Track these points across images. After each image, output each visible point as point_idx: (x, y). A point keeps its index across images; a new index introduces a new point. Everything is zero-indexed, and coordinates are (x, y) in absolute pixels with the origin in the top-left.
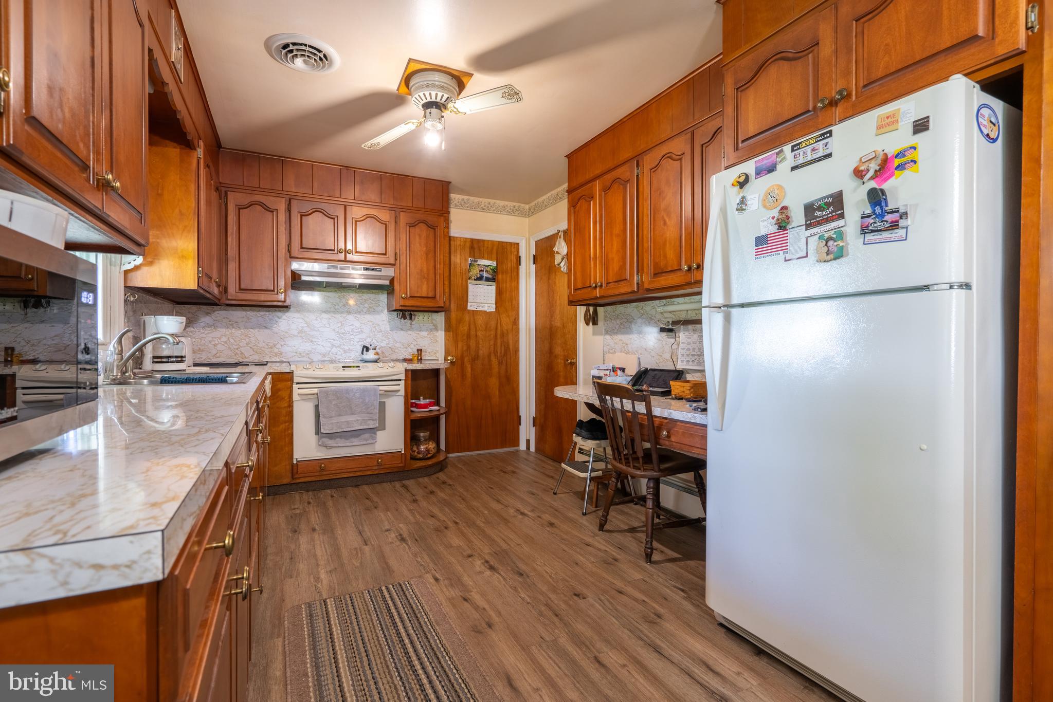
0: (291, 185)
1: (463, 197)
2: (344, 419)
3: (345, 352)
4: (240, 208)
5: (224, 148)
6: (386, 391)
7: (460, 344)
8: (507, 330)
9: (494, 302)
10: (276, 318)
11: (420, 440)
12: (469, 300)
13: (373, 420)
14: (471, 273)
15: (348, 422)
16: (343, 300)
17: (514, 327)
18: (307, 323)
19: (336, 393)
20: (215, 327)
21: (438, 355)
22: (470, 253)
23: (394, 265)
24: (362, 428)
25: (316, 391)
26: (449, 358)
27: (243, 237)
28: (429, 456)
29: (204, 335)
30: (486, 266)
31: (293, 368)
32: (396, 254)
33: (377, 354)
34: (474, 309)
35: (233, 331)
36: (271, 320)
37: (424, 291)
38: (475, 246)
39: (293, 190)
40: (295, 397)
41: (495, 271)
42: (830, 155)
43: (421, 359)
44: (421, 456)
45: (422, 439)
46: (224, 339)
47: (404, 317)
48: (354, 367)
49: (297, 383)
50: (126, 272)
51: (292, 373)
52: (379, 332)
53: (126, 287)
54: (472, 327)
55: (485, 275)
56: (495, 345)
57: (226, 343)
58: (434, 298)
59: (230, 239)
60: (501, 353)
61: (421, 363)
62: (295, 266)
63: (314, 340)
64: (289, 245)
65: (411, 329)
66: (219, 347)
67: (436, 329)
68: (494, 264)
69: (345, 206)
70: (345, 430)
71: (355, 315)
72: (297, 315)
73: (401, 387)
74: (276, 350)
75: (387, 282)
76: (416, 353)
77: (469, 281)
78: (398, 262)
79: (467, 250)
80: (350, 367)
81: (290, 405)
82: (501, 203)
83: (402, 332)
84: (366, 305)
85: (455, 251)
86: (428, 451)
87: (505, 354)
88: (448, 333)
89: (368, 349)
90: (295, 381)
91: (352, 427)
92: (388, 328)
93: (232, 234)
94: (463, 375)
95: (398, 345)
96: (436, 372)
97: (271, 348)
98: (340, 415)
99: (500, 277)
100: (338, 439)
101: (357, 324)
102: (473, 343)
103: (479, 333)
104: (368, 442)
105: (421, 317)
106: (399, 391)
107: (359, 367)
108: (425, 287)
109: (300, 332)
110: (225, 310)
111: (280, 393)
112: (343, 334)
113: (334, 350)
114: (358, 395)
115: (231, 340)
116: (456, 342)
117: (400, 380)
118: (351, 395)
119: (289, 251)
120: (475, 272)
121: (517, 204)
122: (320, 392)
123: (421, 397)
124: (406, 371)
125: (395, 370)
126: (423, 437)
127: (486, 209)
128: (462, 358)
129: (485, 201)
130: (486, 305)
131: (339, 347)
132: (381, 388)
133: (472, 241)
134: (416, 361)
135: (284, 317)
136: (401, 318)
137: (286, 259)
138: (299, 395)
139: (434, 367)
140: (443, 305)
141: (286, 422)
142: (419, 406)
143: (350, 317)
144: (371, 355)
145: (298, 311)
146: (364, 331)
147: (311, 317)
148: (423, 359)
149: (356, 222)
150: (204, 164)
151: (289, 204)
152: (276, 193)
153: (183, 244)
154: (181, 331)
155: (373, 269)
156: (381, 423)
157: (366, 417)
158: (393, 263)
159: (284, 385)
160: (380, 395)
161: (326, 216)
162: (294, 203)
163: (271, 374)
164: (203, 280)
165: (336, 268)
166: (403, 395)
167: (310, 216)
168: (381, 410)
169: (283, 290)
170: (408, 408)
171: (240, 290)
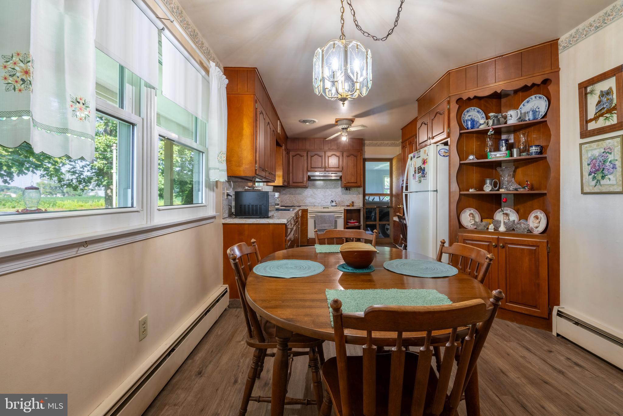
0: (308, 147)
1: (370, 142)
2: (323, 225)
3: (326, 202)
4: (293, 156)
5: (289, 138)
6: (337, 216)
13: (333, 226)
15: (324, 226)
18: (313, 192)
19: (321, 216)
20: (286, 194)
21: (360, 204)
24: (329, 228)
25: (315, 215)
27: (294, 165)
29: (283, 197)
31: (308, 208)
32: (342, 167)
33: (336, 203)
35: (291, 195)
36: (302, 191)
37: (353, 180)
40: (309, 217)
42: (420, 157)
43: (353, 205)
46: (288, 198)
47: (347, 189)
49: (309, 213)
51: (307, 209)
52: (338, 195)
58: (356, 182)
59: (290, 167)
61: (353, 207)
62: (309, 174)
63: (316, 198)
64: (307, 167)
65: (350, 194)
66: (287, 201)
67: (359, 194)
69: (325, 152)
70: (324, 229)
71: (330, 189)
72: (310, 190)
73: (343, 215)
74: (304, 202)
75: (339, 178)
76: (352, 203)
78: (343, 170)
80: (326, 208)
81: (307, 220)
82: (386, 142)
83: (346, 195)
84: (333, 185)
89: (333, 202)
90: (308, 212)
91: (326, 228)
92: (341, 194)
93: (291, 165)
95: (344, 200)
96: (359, 210)
97: (302, 201)
98: (322, 224)
101: (330, 193)
105: (353, 190)
106: (342, 216)
107: (328, 208)
108: (353, 179)
109: (311, 195)
110: (289, 189)
111: (304, 216)
112: (324, 196)
113: (322, 202)
114: (327, 217)
115: (291, 199)
117: (342, 213)
118: (325, 217)
119: (307, 169)
121: (393, 142)
123: (352, 220)
124: (344, 209)
125: (340, 209)
127: (381, 145)
129: (379, 142)
131: (324, 201)
132: (335, 215)
134: (351, 206)
135: (306, 190)
137: (306, 172)
138: (310, 216)
139: (358, 208)
140: (360, 185)
141: (305, 225)
142: (351, 223)
143: (328, 190)
144: (334, 204)
145: (311, 188)
146: (332, 195)
147: (315, 190)
148: (354, 205)
149: (329, 157)
150: (284, 150)
151: (307, 154)
152: (303, 150)
153: (279, 173)
154: (278, 197)
155: (334, 173)
156: (335, 228)
157: (330, 225)
158: (341, 170)
159: (305, 213)
160: (335, 218)
161: (319, 156)
162: (309, 153)
163: (302, 210)
164: (284, 183)
165: (322, 174)
166: (343, 218)
167: (313, 157)
168: (335, 223)
169: (305, 182)
170: (345, 223)
171: (293, 182)
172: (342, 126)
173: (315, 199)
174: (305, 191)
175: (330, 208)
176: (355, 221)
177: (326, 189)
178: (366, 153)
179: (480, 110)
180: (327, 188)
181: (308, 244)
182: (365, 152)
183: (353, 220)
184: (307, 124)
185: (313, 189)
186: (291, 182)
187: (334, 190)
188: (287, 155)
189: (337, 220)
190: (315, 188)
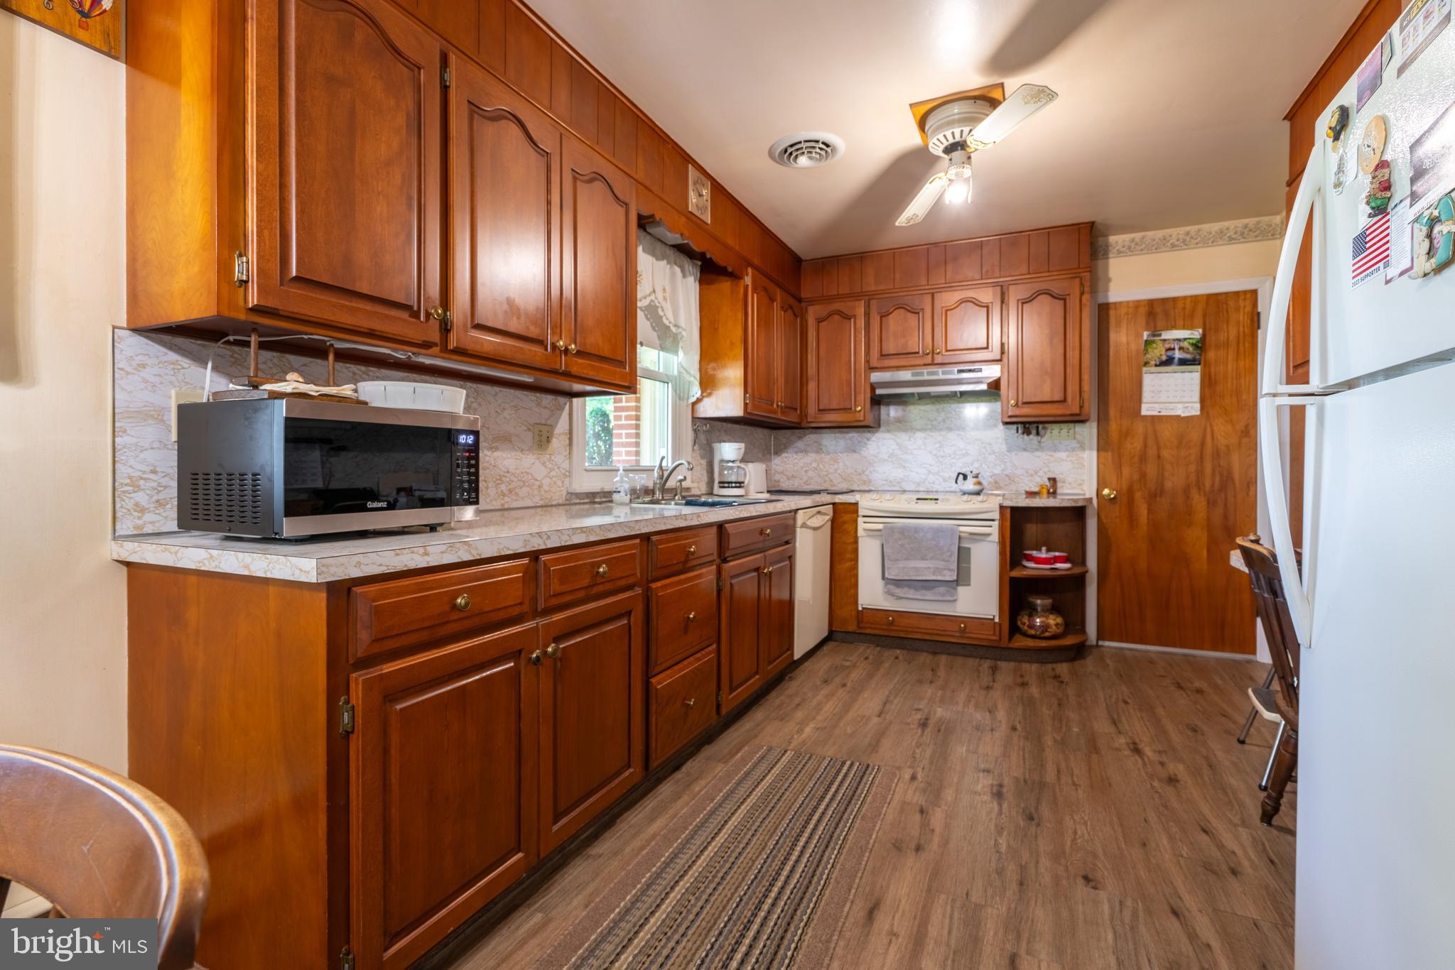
0: (870, 284)
1: (1132, 235)
2: (913, 564)
3: (941, 479)
4: (820, 320)
5: (805, 261)
6: (971, 534)
7: (1126, 471)
8: (1227, 446)
9: (1196, 397)
10: (865, 440)
11: (1036, 610)
12: (1144, 400)
13: (950, 570)
14: (1148, 356)
15: (916, 569)
16: (943, 414)
17: (1245, 440)
18: (898, 445)
19: (903, 530)
20: (806, 452)
21: (1085, 487)
22: (1147, 323)
23: (1000, 361)
24: (934, 578)
25: (880, 526)
26: (1106, 491)
27: (822, 353)
28: (1047, 634)
29: (796, 461)
30: (1179, 340)
31: (859, 498)
32: (1002, 345)
33: (977, 483)
34: (1155, 413)
36: (859, 442)
37: (1049, 391)
38: (1158, 310)
39: (873, 289)
40: (860, 532)
41: (1200, 346)
43: (1055, 492)
44: (1033, 632)
45: (1039, 609)
46: (814, 465)
47: (1027, 432)
48: (931, 499)
49: (864, 516)
50: (694, 404)
51: (856, 504)
52: (990, 454)
53: (693, 418)
54: (1151, 442)
55: (1178, 355)
56: (1200, 473)
57: (816, 469)
58: (1064, 401)
59: (809, 357)
60: (1213, 486)
61: (1055, 497)
62: (876, 377)
63: (906, 465)
64: (869, 355)
65: (1040, 448)
66: (810, 474)
67: (1082, 448)
68: (1197, 334)
69: (933, 295)
70: (913, 578)
71: (957, 432)
72: (887, 435)
73: (994, 530)
74: (865, 478)
75: (986, 387)
76: (1048, 484)
77: (1144, 369)
78: (1006, 355)
79: (1142, 320)
80: (926, 499)
81: (856, 542)
82: (1215, 227)
83: (1026, 454)
85: (1118, 324)
86: (1045, 627)
87: (1223, 488)
88: (1103, 454)
89: (965, 477)
90: (861, 512)
91: (922, 575)
92: (1004, 447)
93: (812, 351)
94: (1132, 520)
95: (1018, 472)
96: (1077, 513)
97: (860, 475)
98: (907, 559)
99: (1211, 354)
100: (906, 589)
102: (1151, 470)
103: (1165, 453)
104: (944, 598)
105: (1058, 431)
106: (989, 535)
107: (937, 499)
108: (1047, 387)
109: (891, 455)
110: (815, 433)
111: (846, 526)
112: (942, 457)
113: (931, 478)
114: (929, 536)
115: (821, 467)
116: (1119, 466)
117: (993, 520)
118: (921, 534)
119: (868, 361)
120: (1158, 352)
121: (1251, 221)
122: (885, 528)
123: (1044, 549)
124: (1002, 507)
125: (985, 506)
126: (1042, 606)
127: (1184, 244)
128: (1130, 492)
129: (1176, 232)
130: (1180, 406)
131: (937, 473)
132: (962, 529)
133: (1151, 303)
134: (1046, 495)
135: (874, 438)
136: (1023, 433)
137: (865, 371)
138: (865, 530)
139: (1080, 504)
140: (1078, 412)
141: (851, 560)
142: (1038, 561)
144: (970, 485)
145: (889, 431)
146: (967, 454)
147: (903, 437)
148: (1059, 491)
149: (947, 311)
150: (755, 289)
151: (868, 307)
152: (854, 296)
153: (733, 373)
154: (740, 458)
155: (970, 371)
156: (963, 577)
157: (941, 564)
158: (999, 358)
159: (846, 517)
160: (960, 538)
161: (909, 311)
162: (874, 303)
163: (834, 504)
164: (755, 406)
165: (922, 374)
166: (997, 540)
167: (891, 316)
168: (963, 555)
169: (861, 407)
170: (1006, 560)
171: (819, 410)
173: (904, 467)
174: (868, 439)
175: (943, 500)
176: (1057, 554)
177: (942, 433)
178: (1112, 286)
180: (950, 429)
181: (859, 627)
182: (1109, 280)
183: (1048, 550)
184: (803, 161)
185: (899, 434)
186: (812, 409)
188: (795, 315)
189: (969, 549)
190: (905, 430)
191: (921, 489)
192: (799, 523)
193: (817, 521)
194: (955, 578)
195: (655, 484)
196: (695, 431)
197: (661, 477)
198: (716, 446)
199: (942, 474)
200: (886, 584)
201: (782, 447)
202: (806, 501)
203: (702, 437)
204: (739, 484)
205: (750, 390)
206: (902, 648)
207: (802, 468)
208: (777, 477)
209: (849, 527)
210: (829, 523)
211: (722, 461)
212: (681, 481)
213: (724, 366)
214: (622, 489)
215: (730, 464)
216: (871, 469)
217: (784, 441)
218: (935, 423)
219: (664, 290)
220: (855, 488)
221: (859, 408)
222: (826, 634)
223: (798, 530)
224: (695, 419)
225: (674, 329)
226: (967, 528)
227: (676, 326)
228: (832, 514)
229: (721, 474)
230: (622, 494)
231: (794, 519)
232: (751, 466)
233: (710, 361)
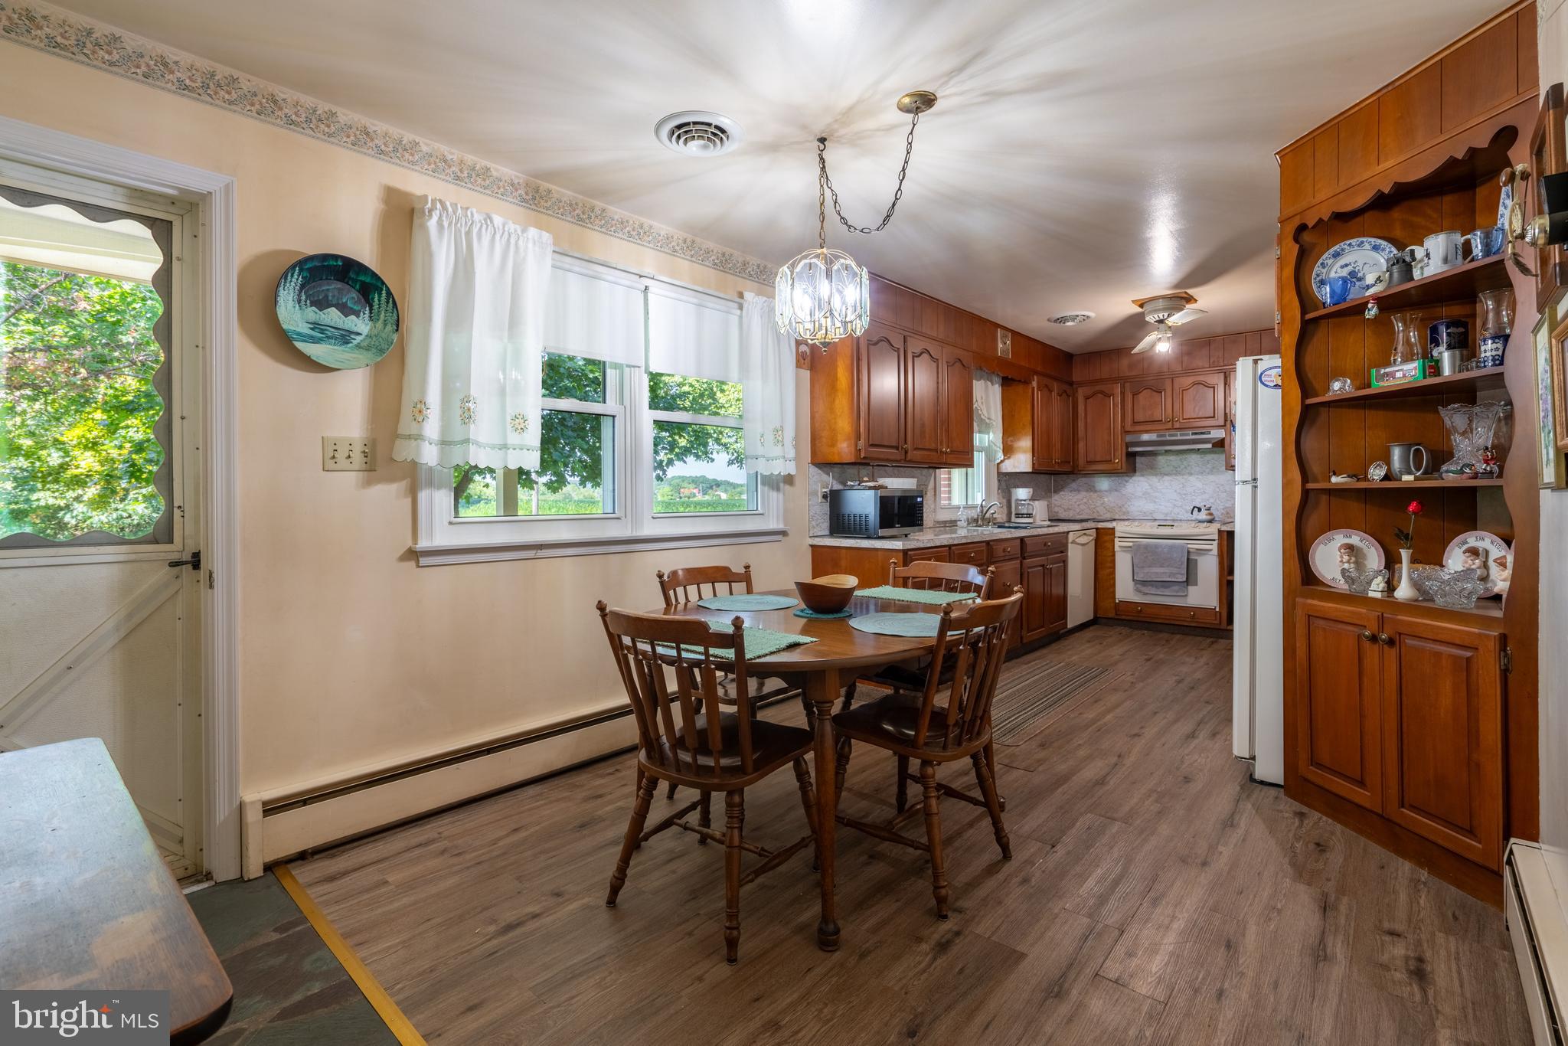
0: (1125, 371)
2: (1155, 570)
4: (1087, 398)
6: (1197, 549)
10: (1124, 482)
13: (1182, 574)
15: (1156, 573)
16: (1184, 463)
18: (1150, 485)
19: (1146, 547)
20: (1079, 491)
23: (1225, 426)
24: (1170, 580)
25: (1131, 544)
27: (1088, 420)
29: (1070, 498)
31: (1113, 524)
32: (1226, 414)
33: (1210, 514)
35: (1092, 494)
36: (1119, 484)
39: (1128, 375)
40: (1117, 548)
46: (1085, 500)
48: (1169, 525)
49: (1119, 537)
50: (998, 464)
51: (1114, 529)
52: (1222, 492)
53: (998, 473)
57: (1086, 503)
59: (1079, 425)
62: (1129, 438)
63: (1156, 500)
64: (1124, 422)
66: (1082, 507)
69: (1172, 379)
70: (1156, 580)
71: (1197, 476)
72: (1142, 479)
73: (1214, 546)
74: (1124, 510)
78: (1229, 422)
80: (1166, 525)
81: (1114, 555)
89: (1200, 510)
90: (1117, 534)
91: (1161, 578)
93: (1081, 418)
97: (1120, 507)
98: (1150, 567)
100: (1150, 587)
101: (1199, 485)
104: (1178, 594)
106: (1211, 550)
107: (1173, 525)
109: (1146, 493)
110: (1085, 477)
111: (1106, 544)
112: (1185, 494)
113: (1176, 510)
114: (1166, 550)
115: (1089, 502)
117: (1214, 540)
118: (1160, 549)
119: (1124, 427)
122: (1134, 545)
124: (1220, 532)
125: (1209, 530)
132: (1189, 546)
135: (1131, 481)
137: (1121, 434)
138: (1120, 546)
141: (1110, 568)
143: (1192, 478)
144: (1203, 516)
145: (1143, 475)
147: (1154, 480)
149: (1183, 390)
150: (1039, 389)
151: (1123, 387)
152: (1114, 380)
153: (1025, 443)
154: (1030, 498)
155: (1202, 433)
156: (1190, 578)
157: (1175, 570)
158: (1223, 424)
159: (1107, 538)
160: (1188, 552)
161: (1154, 391)
162: (1127, 385)
163: (1097, 529)
164: (1039, 465)
165: (1164, 436)
166: (1216, 554)
167: (1141, 394)
168: (1191, 566)
169: (1119, 459)
170: (1224, 569)
171: (1087, 462)
172: (1156, 316)
173: (1155, 502)
174: (1127, 482)
175: (1177, 526)
177: (1185, 477)
179: (1332, 251)
180: (1190, 474)
181: (1116, 614)
184: (1069, 324)
185: (1151, 477)
186: (1081, 461)
187: (1211, 477)
188: (1069, 396)
189: (1197, 560)
190: (1156, 475)
191: (1168, 518)
192: (1070, 540)
193: (1083, 540)
194: (1185, 579)
195: (978, 516)
196: (999, 481)
197: (982, 512)
198: (1014, 490)
199: (1184, 507)
200: (1136, 584)
201: (1060, 487)
202: (1077, 526)
203: (1003, 484)
204: (1029, 515)
205: (1036, 455)
206: (1146, 629)
207: (1075, 502)
208: (1056, 509)
209: (1108, 545)
210: (1094, 542)
211: (1017, 500)
212: (992, 514)
213: (1019, 439)
214: (962, 519)
215: (1023, 502)
216: (1130, 504)
217: (1062, 483)
218: (1178, 469)
219: (982, 398)
220: (1117, 517)
221: (1117, 461)
222: (1091, 617)
223: (1070, 545)
224: (999, 474)
225: (988, 421)
226: (1193, 546)
227: (989, 419)
228: (1095, 535)
229: (1016, 508)
230: (963, 522)
231: (1067, 538)
232: (1037, 502)
233: (1009, 436)
